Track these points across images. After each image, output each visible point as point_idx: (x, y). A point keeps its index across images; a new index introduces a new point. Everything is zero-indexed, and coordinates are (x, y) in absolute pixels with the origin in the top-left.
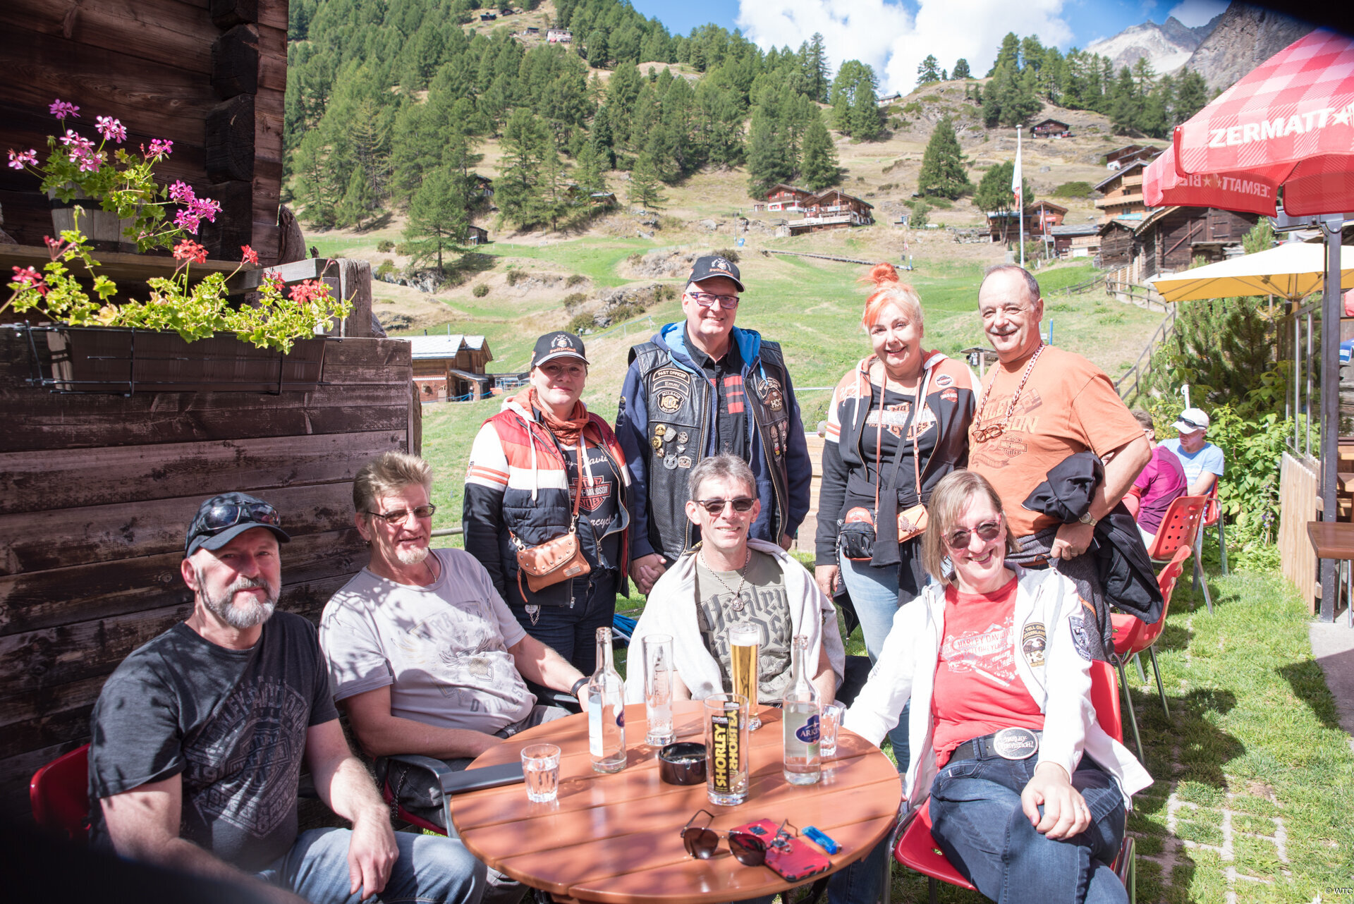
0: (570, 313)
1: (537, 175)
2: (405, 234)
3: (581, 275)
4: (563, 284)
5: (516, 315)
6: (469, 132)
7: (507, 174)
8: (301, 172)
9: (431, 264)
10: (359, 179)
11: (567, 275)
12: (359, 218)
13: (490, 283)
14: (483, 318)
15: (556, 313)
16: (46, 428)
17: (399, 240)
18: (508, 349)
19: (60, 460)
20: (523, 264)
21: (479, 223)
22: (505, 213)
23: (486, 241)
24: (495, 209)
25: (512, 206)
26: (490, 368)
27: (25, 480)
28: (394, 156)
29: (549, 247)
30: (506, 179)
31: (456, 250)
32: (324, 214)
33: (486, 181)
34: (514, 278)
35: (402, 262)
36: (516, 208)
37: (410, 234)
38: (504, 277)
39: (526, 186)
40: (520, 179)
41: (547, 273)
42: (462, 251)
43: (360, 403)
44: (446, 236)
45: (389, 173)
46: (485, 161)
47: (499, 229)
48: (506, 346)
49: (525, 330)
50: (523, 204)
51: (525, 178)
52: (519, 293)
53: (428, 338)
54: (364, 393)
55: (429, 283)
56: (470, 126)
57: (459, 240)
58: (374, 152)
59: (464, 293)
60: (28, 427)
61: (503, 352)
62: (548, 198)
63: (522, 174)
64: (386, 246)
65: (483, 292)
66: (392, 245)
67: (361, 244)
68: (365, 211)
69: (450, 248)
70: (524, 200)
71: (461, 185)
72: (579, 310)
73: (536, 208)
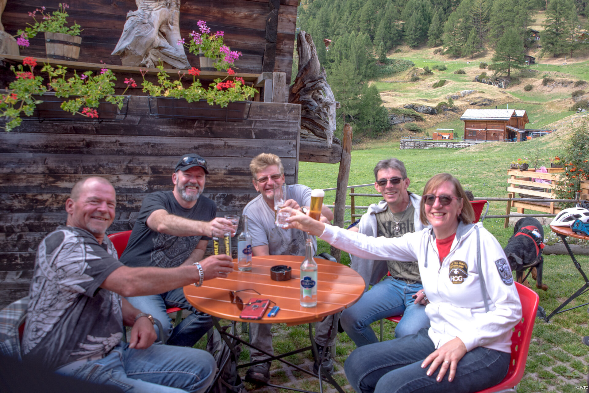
0: (574, 100)
1: (564, 28)
2: (493, 60)
3: (584, 80)
4: (573, 85)
5: (545, 100)
6: (530, 8)
7: (547, 29)
8: (447, 32)
9: (504, 75)
10: (473, 34)
11: (575, 80)
12: (472, 52)
13: (534, 84)
14: (528, 102)
15: (566, 100)
16: (161, 130)
17: (490, 63)
18: (539, 117)
19: (165, 140)
20: (552, 74)
21: (532, 54)
22: (545, 49)
23: (534, 63)
24: (540, 47)
25: (549, 45)
26: (527, 126)
27: (154, 146)
28: (491, 22)
29: (568, 66)
30: (547, 31)
31: (517, 67)
32: (456, 50)
33: (536, 32)
34: (546, 82)
35: (490, 73)
36: (552, 46)
37: (495, 60)
38: (541, 81)
39: (557, 35)
40: (555, 31)
41: (564, 79)
42: (521, 68)
43: (276, 128)
44: (513, 61)
45: (488, 30)
46: (537, 22)
47: (541, 57)
48: (539, 115)
49: (549, 108)
50: (555, 43)
51: (557, 30)
52: (548, 89)
53: (497, 110)
54: (278, 125)
55: (503, 84)
56: (530, 5)
57: (520, 63)
58: (482, 20)
59: (519, 88)
60: (156, 129)
61: (536, 119)
62: (569, 40)
63: (555, 28)
64: (483, 66)
65: (529, 88)
66: (487, 65)
67: (472, 65)
68: (475, 49)
69: (514, 67)
70: (556, 41)
71: (523, 35)
72: (579, 99)
73: (562, 46)
